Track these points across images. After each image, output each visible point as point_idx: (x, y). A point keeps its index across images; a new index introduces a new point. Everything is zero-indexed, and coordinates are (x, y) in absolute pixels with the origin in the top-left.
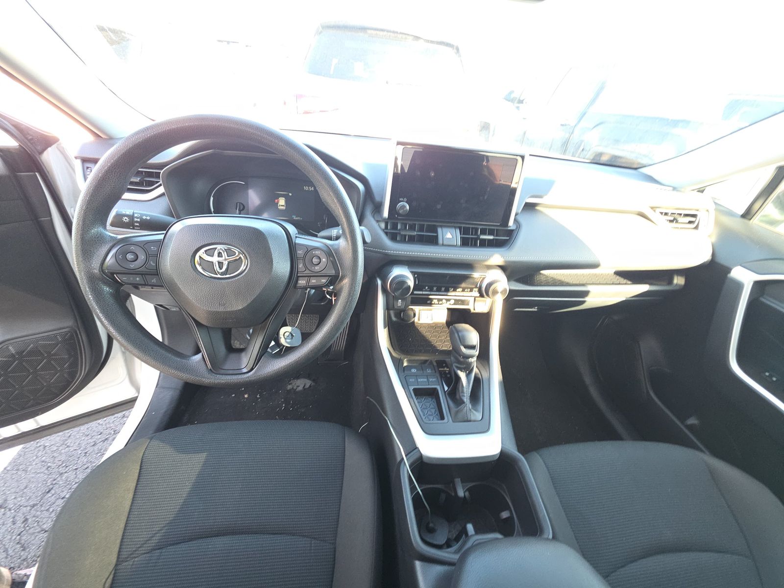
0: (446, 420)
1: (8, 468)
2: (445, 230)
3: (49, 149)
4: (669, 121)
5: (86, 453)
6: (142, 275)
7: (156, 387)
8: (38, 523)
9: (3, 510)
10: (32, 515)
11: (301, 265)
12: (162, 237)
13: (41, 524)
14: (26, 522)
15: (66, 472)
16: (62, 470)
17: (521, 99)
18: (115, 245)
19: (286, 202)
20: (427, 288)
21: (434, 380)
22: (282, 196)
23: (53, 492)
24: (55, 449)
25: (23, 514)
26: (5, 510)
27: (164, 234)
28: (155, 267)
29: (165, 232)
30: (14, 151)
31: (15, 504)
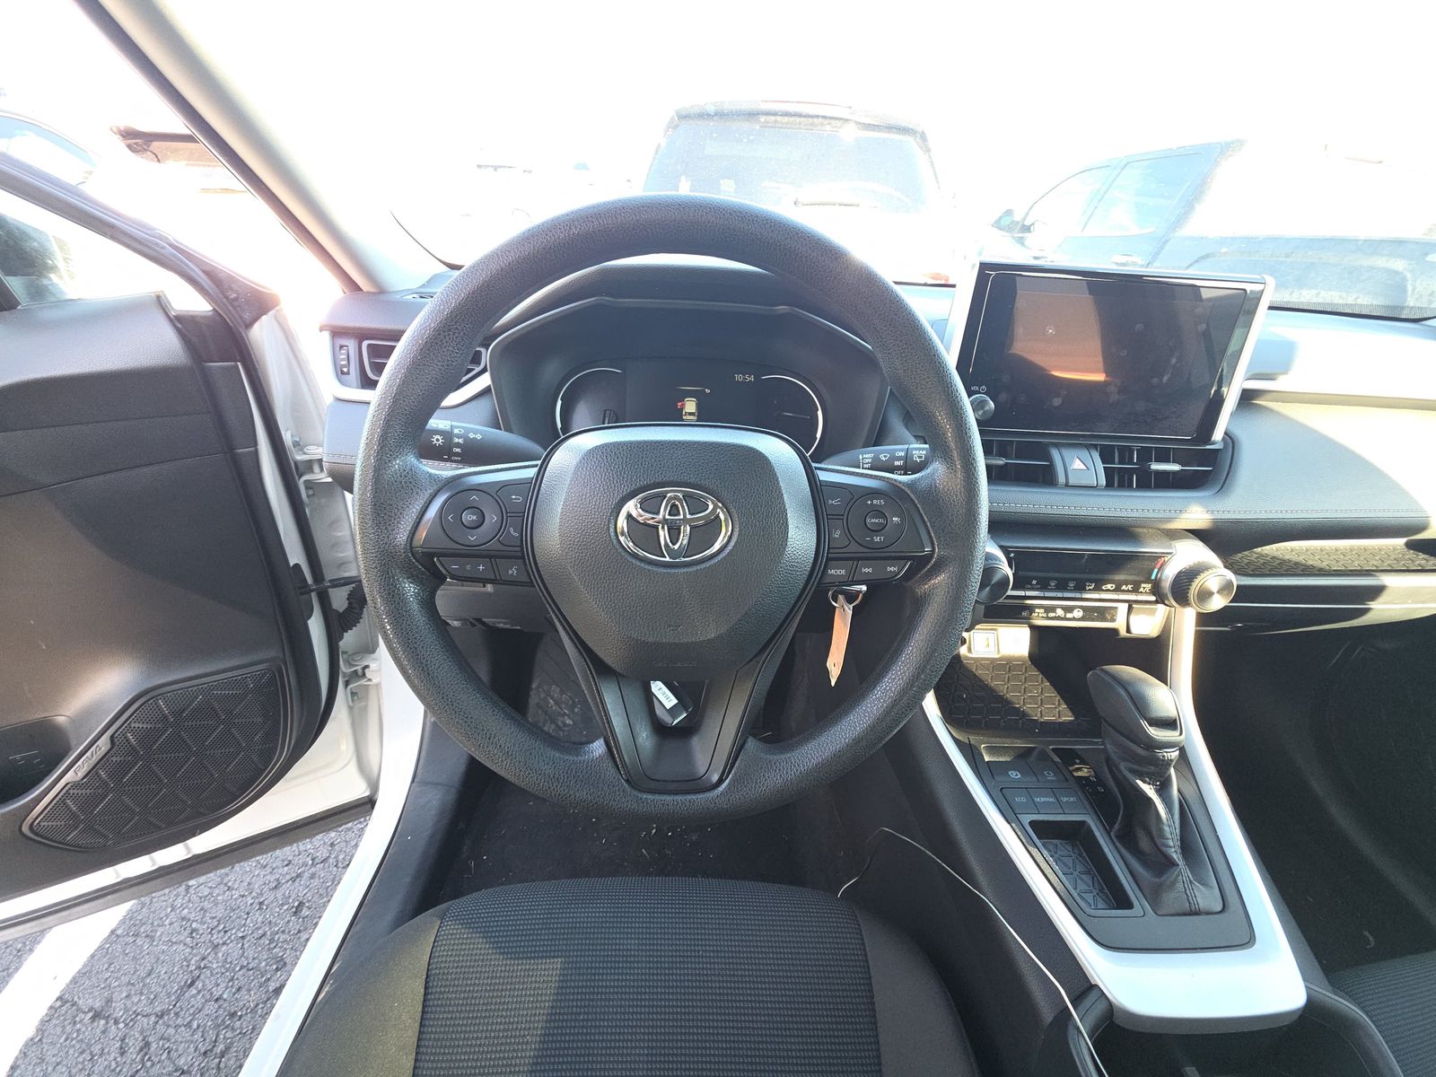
0: (1137, 910)
1: (119, 932)
2: (1067, 453)
3: (264, 317)
4: (1360, 243)
5: (261, 903)
6: (490, 557)
7: (413, 781)
8: (169, 1052)
9: (102, 1022)
10: (158, 1036)
11: (838, 532)
12: (531, 473)
13: (174, 1055)
14: (145, 1050)
15: (224, 943)
16: (217, 938)
17: (1027, 223)
18: (439, 491)
19: (699, 406)
20: (1034, 582)
21: (1072, 799)
22: (691, 394)
23: (199, 984)
24: (206, 894)
25: (141, 1032)
26: (107, 1023)
27: (536, 466)
28: (519, 541)
29: (539, 462)
30: (202, 321)
31: (128, 1011)
